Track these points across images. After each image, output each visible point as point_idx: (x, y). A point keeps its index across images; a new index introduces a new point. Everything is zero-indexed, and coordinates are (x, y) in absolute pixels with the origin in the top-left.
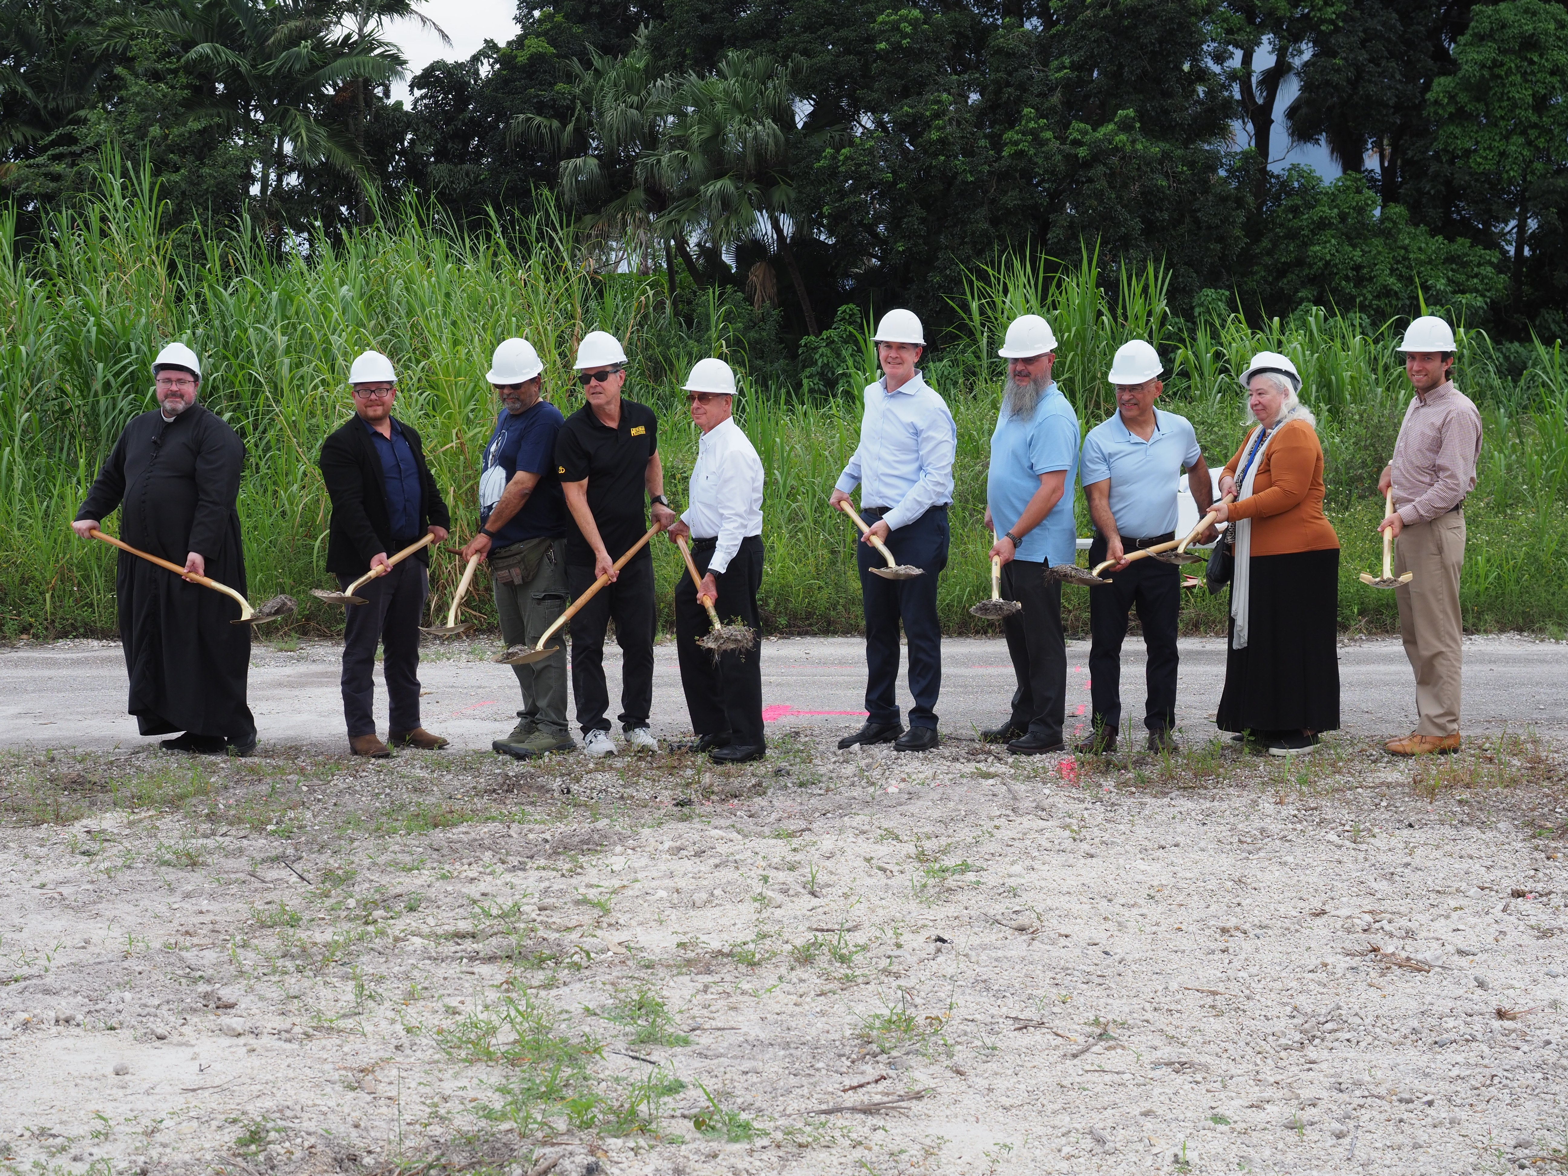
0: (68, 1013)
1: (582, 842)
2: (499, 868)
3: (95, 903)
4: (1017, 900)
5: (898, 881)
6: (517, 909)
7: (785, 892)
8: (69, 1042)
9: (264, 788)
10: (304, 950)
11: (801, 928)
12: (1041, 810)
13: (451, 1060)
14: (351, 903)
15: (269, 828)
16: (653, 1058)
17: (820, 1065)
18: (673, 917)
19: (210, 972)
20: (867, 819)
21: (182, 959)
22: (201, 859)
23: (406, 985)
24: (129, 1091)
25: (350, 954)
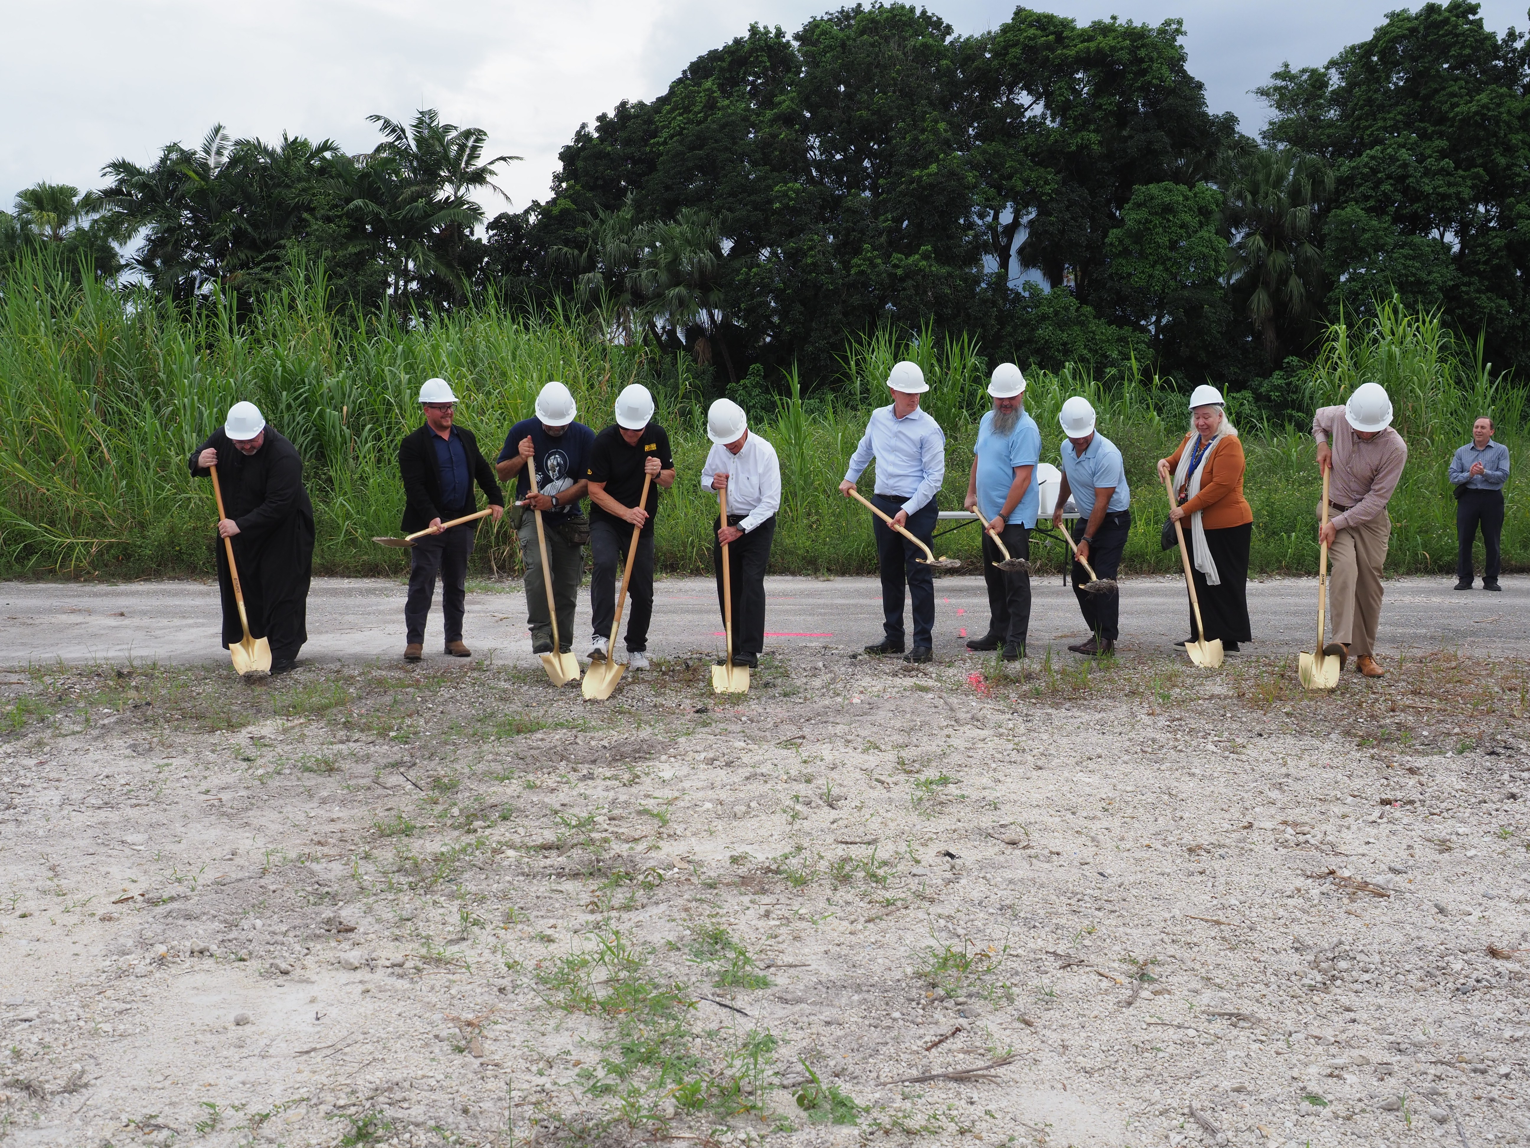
0: (202, 945)
1: (636, 751)
2: (573, 777)
3: (247, 809)
4: (998, 812)
5: (896, 793)
6: (591, 820)
7: (808, 804)
8: (199, 979)
9: (388, 699)
10: (416, 865)
11: (830, 839)
12: (976, 720)
13: (553, 1007)
14: (455, 811)
15: (392, 734)
16: (738, 1004)
17: (896, 1015)
18: (720, 828)
19: (336, 887)
20: (847, 728)
21: (312, 873)
22: (336, 765)
23: (505, 906)
24: (245, 1052)
25: (455, 870)
